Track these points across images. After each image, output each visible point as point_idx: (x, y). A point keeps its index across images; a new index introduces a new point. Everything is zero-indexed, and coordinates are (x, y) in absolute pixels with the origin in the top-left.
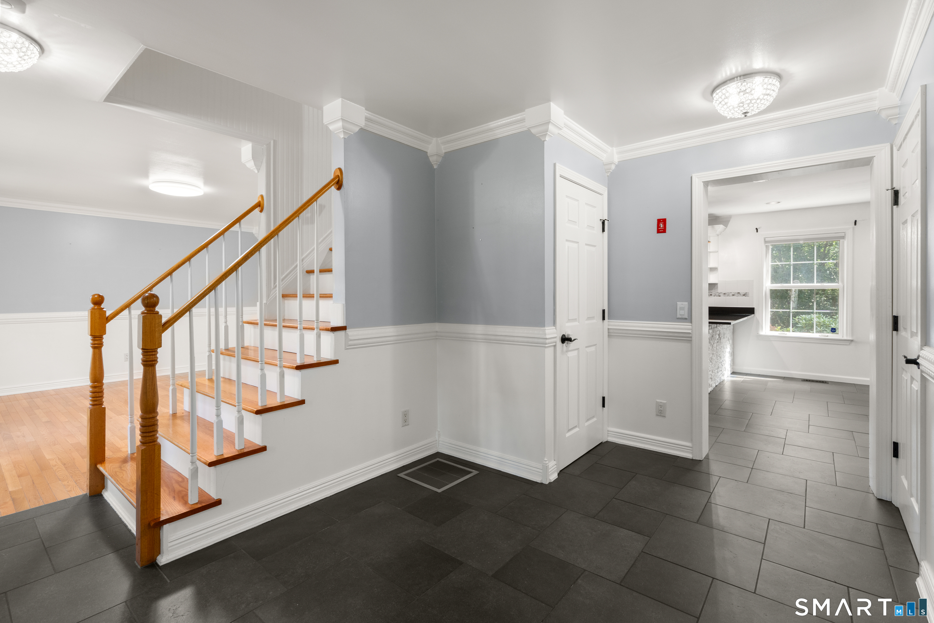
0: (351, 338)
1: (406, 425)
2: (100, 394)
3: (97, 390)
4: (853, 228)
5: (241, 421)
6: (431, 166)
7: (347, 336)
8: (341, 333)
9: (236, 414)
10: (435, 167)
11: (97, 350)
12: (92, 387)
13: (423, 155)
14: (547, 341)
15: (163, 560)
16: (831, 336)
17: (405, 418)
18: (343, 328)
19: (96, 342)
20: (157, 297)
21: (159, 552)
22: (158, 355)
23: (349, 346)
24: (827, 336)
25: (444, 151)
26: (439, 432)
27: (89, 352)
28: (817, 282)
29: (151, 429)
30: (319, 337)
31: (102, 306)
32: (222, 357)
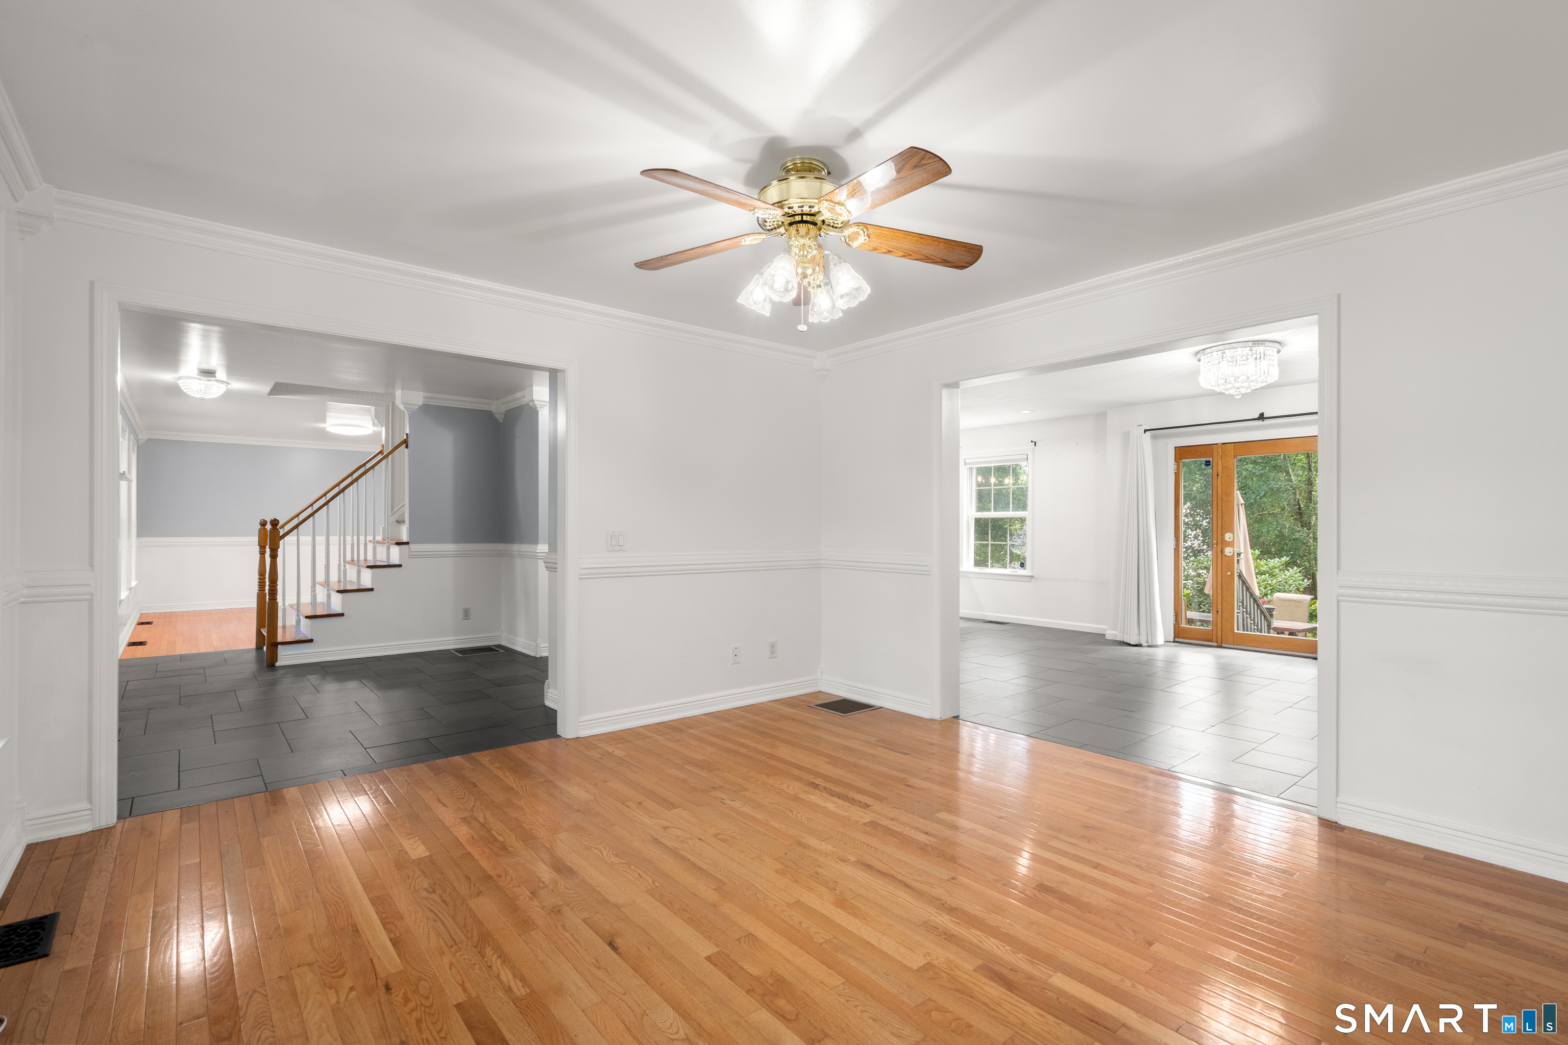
0: (412, 550)
1: (466, 619)
2: (263, 584)
3: (261, 581)
4: (1033, 449)
5: (329, 596)
6: (497, 420)
7: (409, 548)
8: (406, 547)
9: (326, 592)
10: (501, 421)
11: (262, 555)
12: (259, 579)
13: (489, 415)
14: (538, 554)
15: (277, 664)
16: (1021, 572)
17: (466, 614)
18: (407, 543)
19: (262, 550)
20: (278, 521)
21: (277, 661)
22: (278, 553)
23: (411, 556)
24: (1016, 572)
25: (504, 410)
26: (502, 629)
27: (257, 556)
28: (1013, 510)
29: (273, 592)
30: (388, 548)
31: (266, 527)
32: (347, 565)
